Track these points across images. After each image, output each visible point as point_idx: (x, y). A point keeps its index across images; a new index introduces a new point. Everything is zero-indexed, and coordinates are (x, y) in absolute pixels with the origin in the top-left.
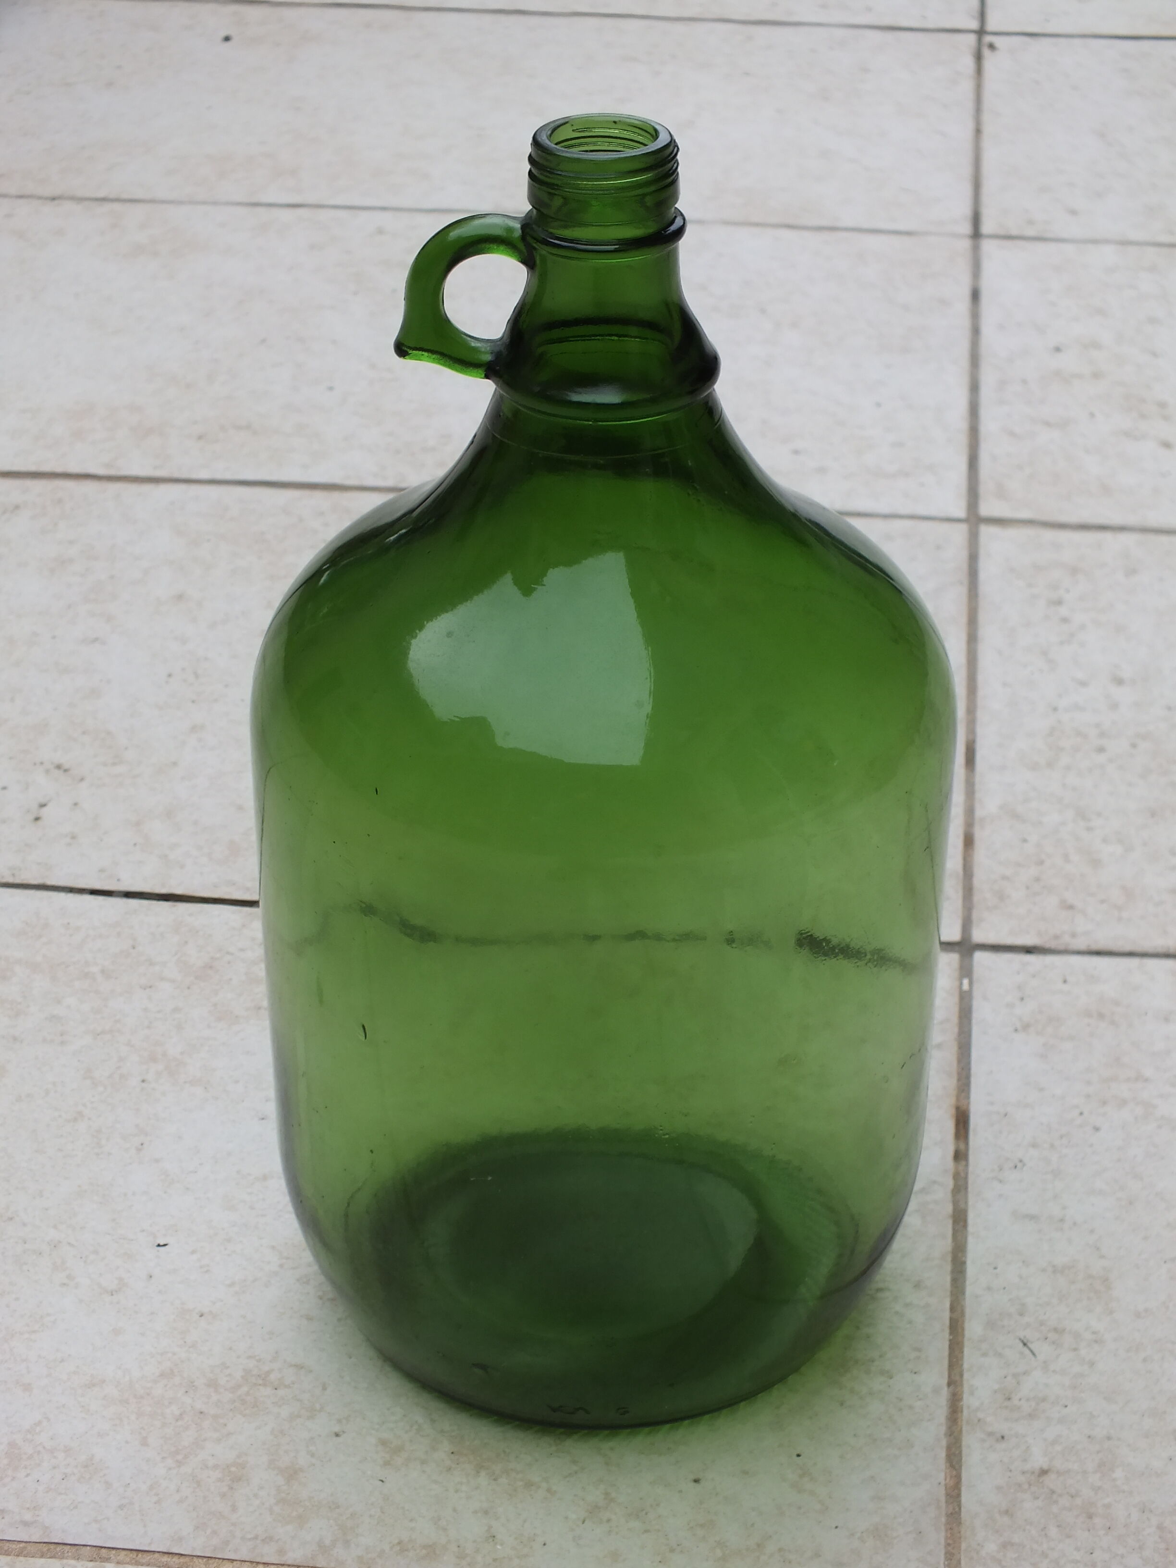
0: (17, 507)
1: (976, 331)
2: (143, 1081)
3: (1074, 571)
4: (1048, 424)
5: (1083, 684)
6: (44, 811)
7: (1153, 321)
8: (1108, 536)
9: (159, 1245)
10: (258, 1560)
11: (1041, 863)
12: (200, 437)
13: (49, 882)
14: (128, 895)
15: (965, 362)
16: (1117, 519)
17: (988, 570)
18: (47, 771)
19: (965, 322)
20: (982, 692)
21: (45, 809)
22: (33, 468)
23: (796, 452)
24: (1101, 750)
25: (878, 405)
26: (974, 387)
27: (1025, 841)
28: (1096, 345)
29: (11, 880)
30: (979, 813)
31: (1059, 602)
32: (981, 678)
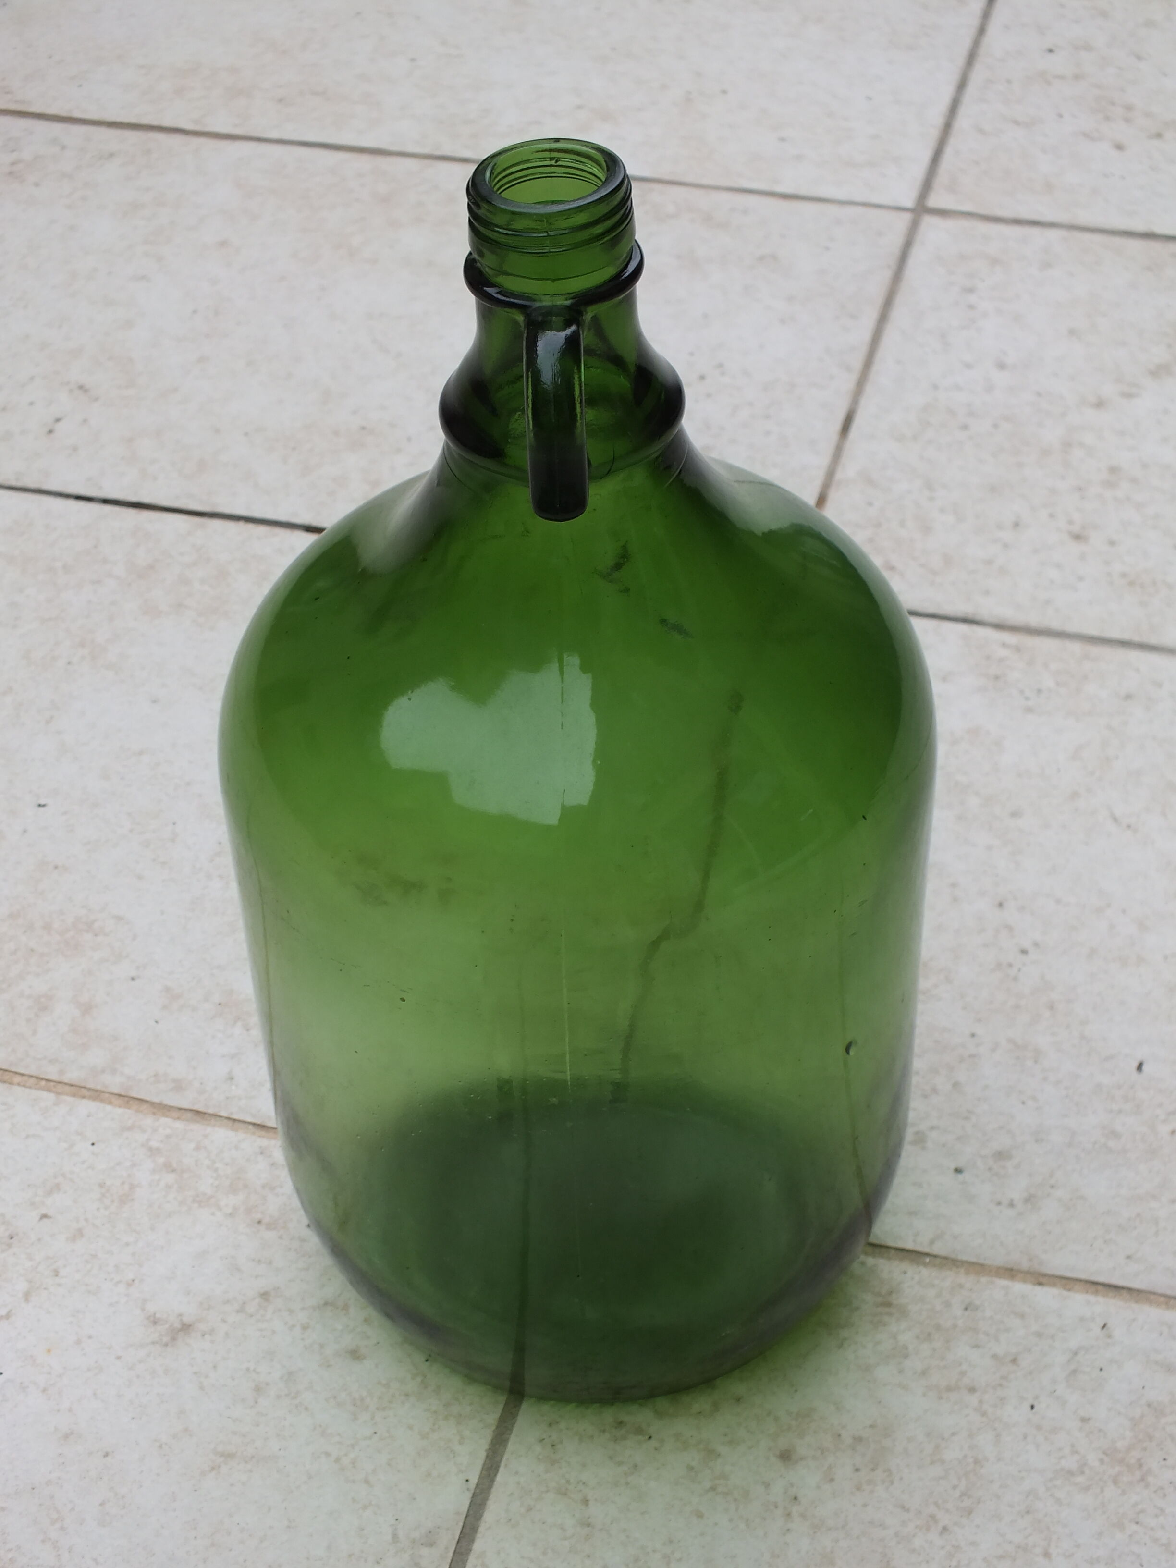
0: (112, 155)
1: (982, 31)
2: (69, 663)
3: (995, 261)
4: (1016, 123)
5: (968, 366)
6: (59, 426)
7: (1150, 24)
8: (1035, 231)
9: (40, 805)
10: (42, 1076)
11: (878, 525)
12: (280, 101)
13: (46, 487)
14: (106, 501)
15: (961, 61)
16: (1049, 216)
17: (919, 256)
18: (71, 391)
19: (974, 22)
20: (876, 367)
21: (60, 424)
22: (133, 120)
23: (782, 140)
24: (965, 427)
25: (869, 98)
26: (962, 85)
27: (870, 504)
28: (1088, 48)
29: (14, 483)
30: (839, 475)
31: (971, 290)
32: (880, 354)
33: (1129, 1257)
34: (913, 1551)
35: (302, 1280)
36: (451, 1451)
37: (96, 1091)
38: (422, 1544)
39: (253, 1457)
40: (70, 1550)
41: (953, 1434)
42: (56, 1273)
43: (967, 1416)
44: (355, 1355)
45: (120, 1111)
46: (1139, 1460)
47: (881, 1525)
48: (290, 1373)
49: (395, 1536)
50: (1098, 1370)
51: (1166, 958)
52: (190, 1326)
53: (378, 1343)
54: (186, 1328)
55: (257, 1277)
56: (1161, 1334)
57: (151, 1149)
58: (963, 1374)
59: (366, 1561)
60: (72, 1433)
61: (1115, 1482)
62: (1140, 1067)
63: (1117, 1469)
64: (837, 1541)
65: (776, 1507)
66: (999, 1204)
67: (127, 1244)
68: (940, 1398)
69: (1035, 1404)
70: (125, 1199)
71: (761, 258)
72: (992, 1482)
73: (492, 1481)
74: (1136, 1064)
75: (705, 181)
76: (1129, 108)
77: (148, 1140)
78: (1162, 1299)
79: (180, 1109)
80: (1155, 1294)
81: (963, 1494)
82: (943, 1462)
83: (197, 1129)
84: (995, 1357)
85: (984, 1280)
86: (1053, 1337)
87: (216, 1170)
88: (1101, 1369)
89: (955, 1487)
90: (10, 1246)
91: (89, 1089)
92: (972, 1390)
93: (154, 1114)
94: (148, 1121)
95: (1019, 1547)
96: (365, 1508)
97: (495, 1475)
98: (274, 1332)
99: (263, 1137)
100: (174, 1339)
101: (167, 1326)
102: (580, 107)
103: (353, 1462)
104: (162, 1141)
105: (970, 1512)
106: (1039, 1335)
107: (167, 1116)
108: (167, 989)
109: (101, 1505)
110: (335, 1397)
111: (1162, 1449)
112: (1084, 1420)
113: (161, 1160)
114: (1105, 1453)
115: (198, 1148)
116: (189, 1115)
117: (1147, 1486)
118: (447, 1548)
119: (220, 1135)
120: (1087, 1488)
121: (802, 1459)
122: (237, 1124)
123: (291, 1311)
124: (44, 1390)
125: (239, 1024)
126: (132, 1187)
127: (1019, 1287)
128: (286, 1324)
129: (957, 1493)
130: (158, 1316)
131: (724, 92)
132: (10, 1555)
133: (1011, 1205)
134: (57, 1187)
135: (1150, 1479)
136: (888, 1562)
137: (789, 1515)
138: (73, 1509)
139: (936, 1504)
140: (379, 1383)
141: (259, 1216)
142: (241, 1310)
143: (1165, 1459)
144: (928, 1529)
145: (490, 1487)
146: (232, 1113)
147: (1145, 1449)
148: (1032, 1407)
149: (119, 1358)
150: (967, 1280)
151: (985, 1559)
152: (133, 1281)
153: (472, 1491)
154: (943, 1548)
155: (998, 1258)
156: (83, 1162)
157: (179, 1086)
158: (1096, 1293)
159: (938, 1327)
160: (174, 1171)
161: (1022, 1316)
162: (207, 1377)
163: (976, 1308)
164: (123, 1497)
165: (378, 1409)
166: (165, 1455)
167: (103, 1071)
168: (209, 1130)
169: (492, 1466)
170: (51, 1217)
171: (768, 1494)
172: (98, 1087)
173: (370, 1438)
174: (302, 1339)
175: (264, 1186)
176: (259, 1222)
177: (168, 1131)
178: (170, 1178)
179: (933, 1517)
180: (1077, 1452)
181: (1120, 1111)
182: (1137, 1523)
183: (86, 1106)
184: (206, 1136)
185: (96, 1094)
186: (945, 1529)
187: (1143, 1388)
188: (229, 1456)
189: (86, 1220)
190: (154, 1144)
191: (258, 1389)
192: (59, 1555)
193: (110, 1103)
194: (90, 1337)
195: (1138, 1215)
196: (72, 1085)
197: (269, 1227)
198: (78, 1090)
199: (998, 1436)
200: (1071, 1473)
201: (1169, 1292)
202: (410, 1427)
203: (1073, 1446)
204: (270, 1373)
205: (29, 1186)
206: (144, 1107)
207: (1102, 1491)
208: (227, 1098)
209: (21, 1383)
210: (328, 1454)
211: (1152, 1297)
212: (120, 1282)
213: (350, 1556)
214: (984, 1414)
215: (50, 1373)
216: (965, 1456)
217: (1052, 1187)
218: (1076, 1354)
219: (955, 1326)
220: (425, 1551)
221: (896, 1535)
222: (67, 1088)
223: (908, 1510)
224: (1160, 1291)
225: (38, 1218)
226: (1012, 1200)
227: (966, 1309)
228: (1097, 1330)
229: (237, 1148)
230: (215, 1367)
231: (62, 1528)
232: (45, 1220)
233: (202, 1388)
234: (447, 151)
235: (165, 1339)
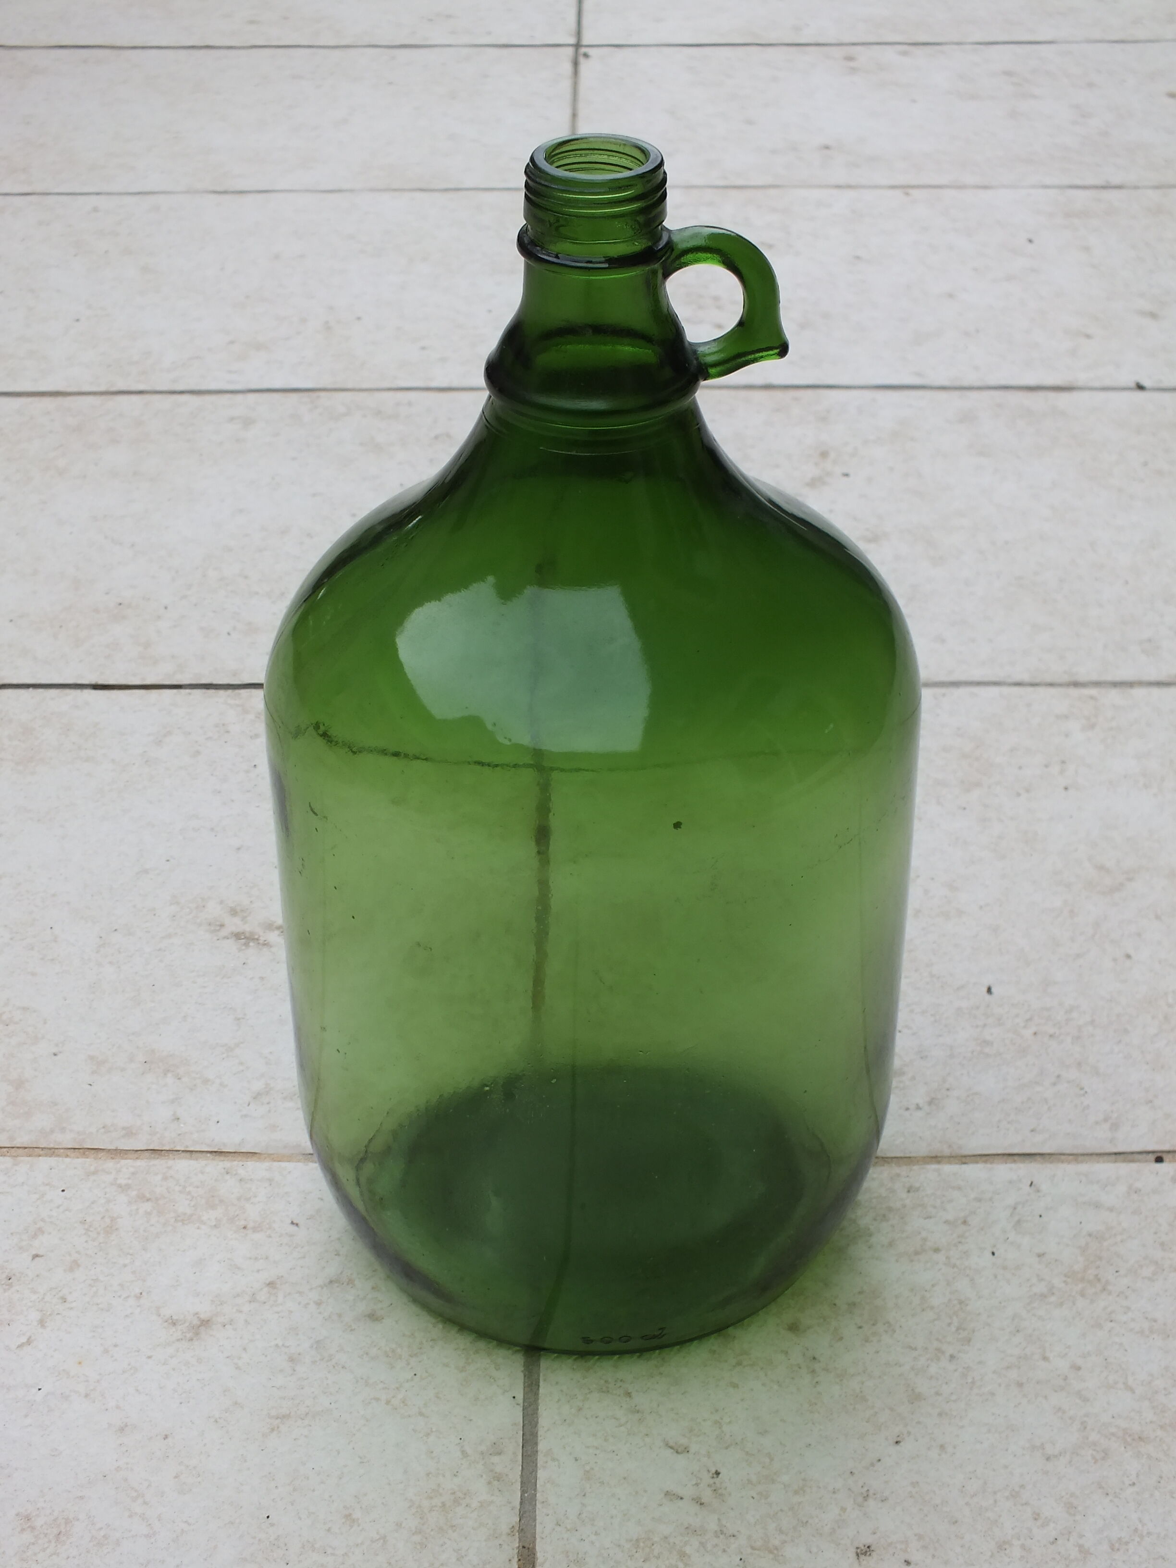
33: (1032, 1131)
34: (931, 1378)
35: (302, 1267)
36: (491, 1378)
37: (50, 1149)
38: (491, 1454)
39: (307, 1414)
40: (159, 1518)
41: (933, 1286)
42: (64, 1300)
43: (940, 1269)
44: (373, 1317)
45: (80, 1160)
46: (1097, 1275)
47: (896, 1364)
48: (318, 1342)
49: (464, 1454)
50: (1038, 1217)
51: (981, 907)
52: (208, 1321)
53: (391, 1304)
54: (205, 1323)
55: (258, 1271)
56: (1081, 1182)
57: (120, 1186)
58: (925, 1240)
59: (444, 1476)
60: (126, 1426)
61: (1082, 1294)
62: (989, 990)
63: (1080, 1286)
64: (863, 1383)
65: (800, 1368)
66: (907, 1109)
67: (125, 1266)
68: (912, 1261)
69: (995, 1251)
70: (110, 1229)
71: (436, 437)
72: (979, 1314)
73: (536, 1394)
74: (986, 989)
75: (365, 385)
76: (716, 299)
77: (115, 1179)
78: (1071, 1157)
79: (137, 1151)
80: (1064, 1154)
81: (958, 1329)
82: (932, 1308)
83: (159, 1164)
84: (946, 1222)
85: (916, 1168)
86: (991, 1199)
87: (189, 1193)
88: (1041, 1216)
89: (949, 1324)
90: (11, 1285)
91: (43, 1149)
92: (937, 1250)
93: (112, 1158)
94: (110, 1164)
95: (1020, 1358)
96: (428, 1435)
97: (538, 1389)
98: (291, 1312)
99: (224, 1161)
100: (197, 1334)
101: (187, 1324)
102: (232, 342)
103: (404, 1402)
104: (129, 1178)
105: (969, 1341)
106: (979, 1200)
107: (126, 1159)
108: (91, 1058)
109: (176, 1477)
110: (367, 1354)
111: (1112, 1265)
112: (1040, 1255)
113: (134, 1193)
114: (1066, 1276)
115: (165, 1178)
116: (147, 1154)
117: (1110, 1293)
118: (514, 1453)
119: (182, 1165)
120: (1061, 1304)
121: (809, 1328)
122: (194, 1155)
123: (301, 1293)
124: (87, 1396)
125: (169, 1075)
126: (113, 1219)
127: (948, 1168)
128: (299, 1304)
129: (953, 1329)
130: (174, 1318)
131: (359, 318)
132: (102, 1533)
133: (918, 1108)
134: (41, 1231)
135: (1110, 1288)
136: (913, 1390)
137: (813, 1371)
138: (149, 1486)
139: (937, 1339)
140: (404, 1335)
141: (243, 1223)
142: (253, 1299)
143: (1117, 1272)
144: (938, 1359)
145: (536, 1400)
146: (187, 1147)
147: (1098, 1267)
148: (993, 1254)
149: (150, 1357)
150: (903, 1170)
151: (994, 1372)
152: (141, 1294)
153: (522, 1405)
154: (956, 1370)
155: (923, 1150)
156: (58, 1207)
157: (129, 1132)
158: (1015, 1161)
159: (890, 1209)
160: (148, 1200)
161: (959, 1188)
162: (240, 1358)
163: (918, 1190)
164: (195, 1468)
165: (411, 1356)
166: (223, 1427)
167: (52, 1131)
168: (170, 1163)
169: (532, 1383)
170: (42, 1256)
171: (789, 1359)
172: (52, 1146)
173: (412, 1380)
174: (320, 1313)
175: (239, 1199)
176: (245, 1228)
177: (132, 1170)
178: (148, 1206)
179: (938, 1350)
180: (1042, 1280)
181: (985, 1025)
182: (1111, 1321)
183: (44, 1163)
184: (169, 1168)
185: (51, 1151)
186: (952, 1357)
187: (1081, 1223)
188: (285, 1417)
189: (78, 1252)
190: (122, 1182)
191: (291, 1359)
192: (150, 1525)
193: (67, 1156)
194: (116, 1346)
195: (1029, 1099)
196: (26, 1148)
197: (255, 1229)
198: (31, 1150)
199: (972, 1280)
200: (1043, 1296)
201: (1075, 1151)
202: (446, 1365)
203: (1038, 1276)
204: (298, 1345)
205: (12, 1234)
206: (101, 1154)
207: (1074, 1304)
208: (179, 1135)
209: (62, 1394)
210: (377, 1399)
211: (1063, 1157)
212: (128, 1297)
213: (428, 1475)
214: (954, 1266)
215: (87, 1381)
216: (950, 1300)
217: (948, 1090)
218: (1015, 1208)
219: (904, 1206)
220: (496, 1459)
221: (912, 1368)
222: (20, 1151)
223: (916, 1349)
224: (1068, 1152)
225: (30, 1258)
226: (917, 1105)
227: (909, 1191)
228: (1027, 1189)
229: (202, 1173)
230: (245, 1349)
231: (145, 1503)
232: (37, 1259)
233: (238, 1368)
234: (121, 386)
235: (189, 1335)
